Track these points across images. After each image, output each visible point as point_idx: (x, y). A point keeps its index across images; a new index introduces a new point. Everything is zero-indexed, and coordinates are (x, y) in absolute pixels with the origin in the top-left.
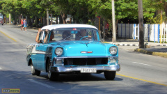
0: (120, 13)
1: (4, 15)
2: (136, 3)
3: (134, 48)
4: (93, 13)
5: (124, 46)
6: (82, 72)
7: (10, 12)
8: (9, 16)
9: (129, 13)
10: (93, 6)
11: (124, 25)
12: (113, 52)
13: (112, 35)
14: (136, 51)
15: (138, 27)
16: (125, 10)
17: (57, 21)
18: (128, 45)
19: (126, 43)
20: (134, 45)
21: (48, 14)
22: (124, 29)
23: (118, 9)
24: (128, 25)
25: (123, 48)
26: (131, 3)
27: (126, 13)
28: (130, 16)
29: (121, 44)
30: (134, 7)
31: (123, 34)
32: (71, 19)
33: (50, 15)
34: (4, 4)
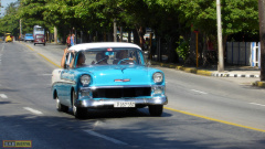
0: (230, 25)
1: (46, 29)
2: (256, 9)
3: (253, 81)
4: (187, 25)
5: (237, 77)
6: (116, 106)
7: (55, 25)
8: (55, 30)
9: (245, 24)
10: (187, 14)
11: (236, 44)
12: (158, 80)
13: (217, 59)
14: (255, 85)
15: (259, 47)
16: (237, 20)
17: (129, 37)
18: (243, 76)
19: (239, 74)
20: (252, 76)
21: (115, 28)
22: (236, 50)
23: (227, 18)
24: (242, 44)
25: (235, 80)
26: (248, 9)
27: (240, 24)
28: (245, 29)
29: (232, 74)
30: (251, 15)
31: (235, 59)
32: (152, 35)
33: (118, 29)
34: (45, 13)
